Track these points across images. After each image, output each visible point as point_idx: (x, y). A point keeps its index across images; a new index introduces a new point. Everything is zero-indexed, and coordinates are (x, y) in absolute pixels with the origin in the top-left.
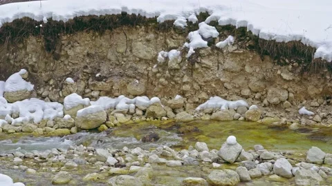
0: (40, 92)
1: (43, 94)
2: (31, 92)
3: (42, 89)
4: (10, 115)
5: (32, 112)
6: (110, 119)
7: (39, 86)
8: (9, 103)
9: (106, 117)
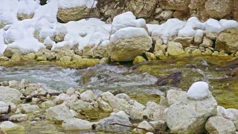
0: (103, 11)
1: (106, 13)
2: (92, 10)
3: (106, 7)
4: (51, 38)
5: (83, 36)
6: (156, 48)
7: (103, 3)
8: (64, 23)
9: (151, 46)
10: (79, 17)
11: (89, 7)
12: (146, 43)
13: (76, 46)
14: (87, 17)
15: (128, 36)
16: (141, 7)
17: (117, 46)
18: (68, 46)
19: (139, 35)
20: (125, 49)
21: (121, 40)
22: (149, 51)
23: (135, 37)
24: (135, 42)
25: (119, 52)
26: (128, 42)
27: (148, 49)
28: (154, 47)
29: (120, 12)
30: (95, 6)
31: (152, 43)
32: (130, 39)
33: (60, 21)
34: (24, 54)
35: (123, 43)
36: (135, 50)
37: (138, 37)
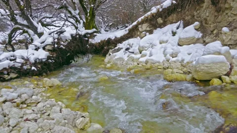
0: (205, 39)
1: (207, 41)
2: (198, 39)
3: (207, 37)
4: (170, 55)
5: (189, 54)
6: (232, 73)
7: (206, 35)
8: (181, 46)
9: (229, 70)
10: (190, 43)
11: (197, 37)
12: (224, 68)
13: (183, 60)
14: (194, 43)
15: (207, 62)
16: (230, 37)
17: (198, 69)
18: (178, 60)
19: (217, 61)
20: (204, 72)
21: (201, 65)
22: (226, 75)
23: (213, 63)
24: (213, 67)
25: (199, 73)
26: (206, 67)
27: (225, 73)
28: (231, 71)
29: (215, 40)
30: (200, 37)
31: (230, 67)
32: (209, 64)
33: (179, 45)
34: (154, 63)
35: (202, 68)
36: (212, 73)
37: (217, 63)
